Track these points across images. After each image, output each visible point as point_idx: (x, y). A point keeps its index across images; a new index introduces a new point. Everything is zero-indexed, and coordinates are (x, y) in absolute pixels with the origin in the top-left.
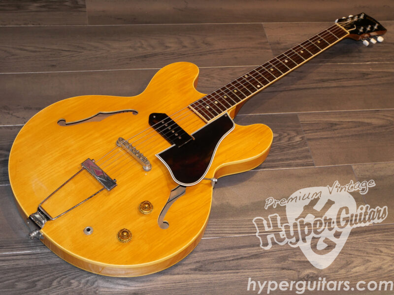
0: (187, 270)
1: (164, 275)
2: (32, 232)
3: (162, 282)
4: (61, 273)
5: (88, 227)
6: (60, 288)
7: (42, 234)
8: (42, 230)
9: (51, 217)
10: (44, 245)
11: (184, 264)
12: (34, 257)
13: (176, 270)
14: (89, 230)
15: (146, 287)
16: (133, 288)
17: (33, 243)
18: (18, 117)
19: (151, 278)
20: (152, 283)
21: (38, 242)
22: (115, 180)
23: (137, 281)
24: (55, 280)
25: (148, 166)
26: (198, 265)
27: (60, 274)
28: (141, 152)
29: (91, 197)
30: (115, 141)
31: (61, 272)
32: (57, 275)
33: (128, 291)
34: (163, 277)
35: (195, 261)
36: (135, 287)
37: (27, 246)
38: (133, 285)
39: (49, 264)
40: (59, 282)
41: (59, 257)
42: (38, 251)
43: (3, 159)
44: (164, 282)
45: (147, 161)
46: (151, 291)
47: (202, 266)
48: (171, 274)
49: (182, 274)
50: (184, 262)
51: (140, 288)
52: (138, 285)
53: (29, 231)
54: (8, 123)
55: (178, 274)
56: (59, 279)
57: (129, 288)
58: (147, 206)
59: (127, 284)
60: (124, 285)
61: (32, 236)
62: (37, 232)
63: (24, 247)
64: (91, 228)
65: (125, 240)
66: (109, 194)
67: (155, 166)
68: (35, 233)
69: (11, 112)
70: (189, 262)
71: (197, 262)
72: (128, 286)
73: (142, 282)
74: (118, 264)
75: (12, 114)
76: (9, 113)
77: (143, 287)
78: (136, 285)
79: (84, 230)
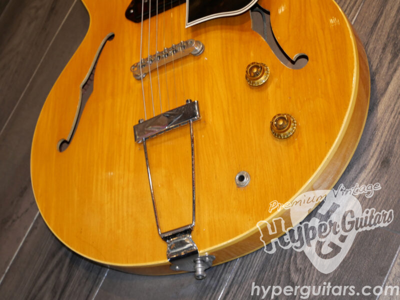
0: (389, 68)
1: (377, 106)
2: (195, 271)
3: (388, 114)
4: (284, 260)
5: (237, 177)
6: (307, 273)
7: (207, 254)
8: (200, 252)
9: (188, 226)
10: (226, 263)
11: (377, 69)
12: (234, 289)
13: (380, 84)
14: (242, 178)
15: (382, 141)
16: (372, 162)
17: (213, 279)
18: (26, 211)
19: (372, 127)
20: (381, 130)
21: (216, 271)
22: (187, 101)
23: (365, 150)
24: (290, 275)
25: (197, 46)
26: (390, 49)
27: (286, 262)
28: (170, 46)
29: (193, 150)
30: (133, 80)
31: (282, 259)
32: (285, 267)
33: (373, 170)
34: (381, 108)
35: (381, 51)
36: (372, 156)
37: (212, 290)
38: (368, 159)
39: (260, 271)
40: (297, 270)
41: (257, 251)
42: (229, 277)
43: (68, 260)
44: (390, 110)
45: (187, 42)
46: (394, 136)
47: (395, 44)
48: (383, 94)
49: (391, 78)
50: (374, 68)
51: (379, 149)
52: (372, 151)
53: (191, 277)
54: (26, 228)
55: (388, 84)
56: (292, 268)
57: (369, 167)
58: (255, 70)
59: (360, 166)
60: (360, 172)
61: (200, 273)
62: (199, 262)
63: (211, 296)
64: (241, 174)
65: (291, 129)
66: (205, 122)
67: (203, 38)
68: (200, 266)
69: (14, 217)
70: (377, 61)
71: (384, 49)
72: (364, 167)
73: (370, 144)
74: (323, 159)
75: (18, 218)
76: (14, 221)
77: (380, 145)
78: (371, 154)
79: (239, 186)
